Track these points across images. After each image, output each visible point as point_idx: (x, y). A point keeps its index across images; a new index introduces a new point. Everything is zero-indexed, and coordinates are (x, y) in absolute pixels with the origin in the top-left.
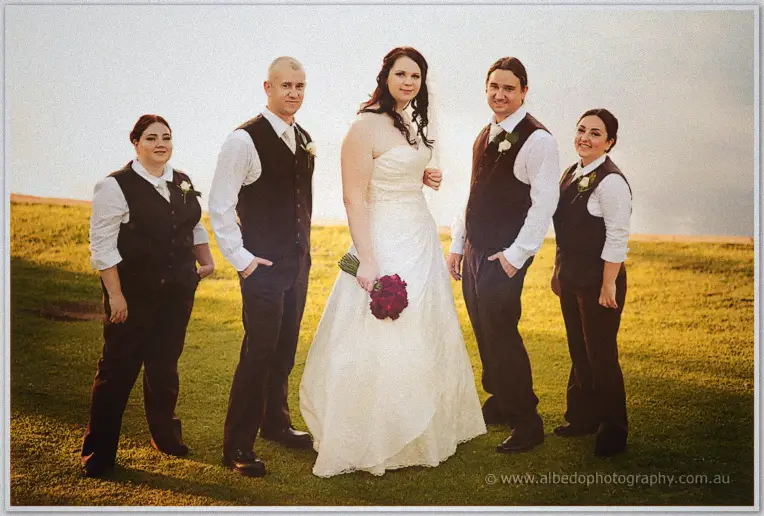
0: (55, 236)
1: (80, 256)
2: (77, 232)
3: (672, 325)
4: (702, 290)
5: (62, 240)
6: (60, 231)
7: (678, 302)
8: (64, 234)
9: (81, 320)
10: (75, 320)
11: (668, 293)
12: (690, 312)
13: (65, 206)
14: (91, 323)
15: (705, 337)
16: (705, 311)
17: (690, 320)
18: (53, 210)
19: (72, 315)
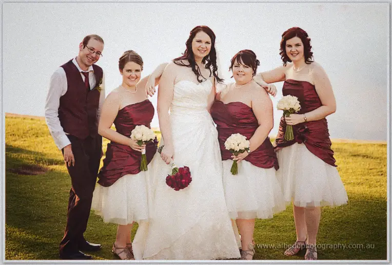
0: (24, 133)
1: (36, 143)
2: (37, 131)
3: (349, 183)
4: (367, 167)
5: (28, 135)
6: (28, 131)
7: (354, 172)
8: (29, 132)
9: (33, 174)
10: (29, 174)
11: (348, 168)
12: (359, 177)
13: (32, 119)
14: (37, 176)
15: (367, 189)
16: (368, 177)
17: (359, 181)
18: (25, 121)
19: (28, 172)
